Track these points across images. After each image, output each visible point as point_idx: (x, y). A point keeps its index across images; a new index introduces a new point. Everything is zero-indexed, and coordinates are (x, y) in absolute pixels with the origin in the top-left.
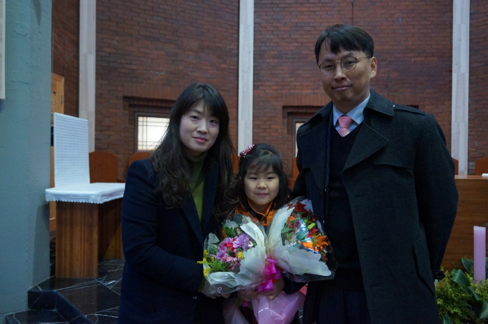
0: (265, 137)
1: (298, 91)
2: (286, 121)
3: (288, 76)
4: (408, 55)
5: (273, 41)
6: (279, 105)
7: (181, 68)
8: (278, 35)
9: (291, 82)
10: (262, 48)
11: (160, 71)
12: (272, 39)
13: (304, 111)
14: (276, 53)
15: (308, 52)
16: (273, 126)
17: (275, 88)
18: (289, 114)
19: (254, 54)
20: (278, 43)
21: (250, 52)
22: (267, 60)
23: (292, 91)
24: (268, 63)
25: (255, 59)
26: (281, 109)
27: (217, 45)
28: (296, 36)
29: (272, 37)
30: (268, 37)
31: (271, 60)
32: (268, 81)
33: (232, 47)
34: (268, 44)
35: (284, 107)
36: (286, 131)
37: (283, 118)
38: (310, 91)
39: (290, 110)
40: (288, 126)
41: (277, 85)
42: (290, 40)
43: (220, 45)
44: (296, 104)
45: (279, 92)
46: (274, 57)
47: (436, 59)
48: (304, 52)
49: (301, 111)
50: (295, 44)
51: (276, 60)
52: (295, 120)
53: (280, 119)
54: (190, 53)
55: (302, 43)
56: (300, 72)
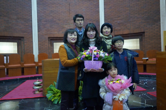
0: (42, 47)
1: (53, 32)
2: (50, 42)
3: (49, 27)
4: (87, 21)
5: (44, 16)
6: (47, 37)
7: (10, 25)
8: (46, 14)
9: (51, 29)
10: (40, 18)
11: (2, 26)
12: (43, 15)
13: (56, 39)
14: (45, 20)
15: (56, 20)
16: (45, 44)
17: (45, 31)
18: (51, 40)
19: (38, 20)
20: (45, 17)
21: (36, 20)
22: (42, 22)
23: (51, 32)
24: (43, 23)
25: (38, 22)
26: (48, 38)
27: (24, 17)
28: (52, 15)
29: (44, 15)
30: (42, 15)
31: (44, 22)
32: (43, 29)
33: (30, 18)
34: (42, 17)
35: (49, 38)
36: (50, 45)
37: (49, 41)
38: (57, 32)
39: (51, 39)
40: (51, 44)
41: (46, 30)
42: (50, 16)
43: (25, 17)
44: (53, 37)
45: (47, 33)
46: (45, 21)
47: (95, 22)
48: (54, 20)
49: (54, 39)
50: (52, 17)
51: (45, 22)
52: (53, 42)
53: (47, 41)
54: (14, 20)
55: (54, 17)
56: (54, 26)
